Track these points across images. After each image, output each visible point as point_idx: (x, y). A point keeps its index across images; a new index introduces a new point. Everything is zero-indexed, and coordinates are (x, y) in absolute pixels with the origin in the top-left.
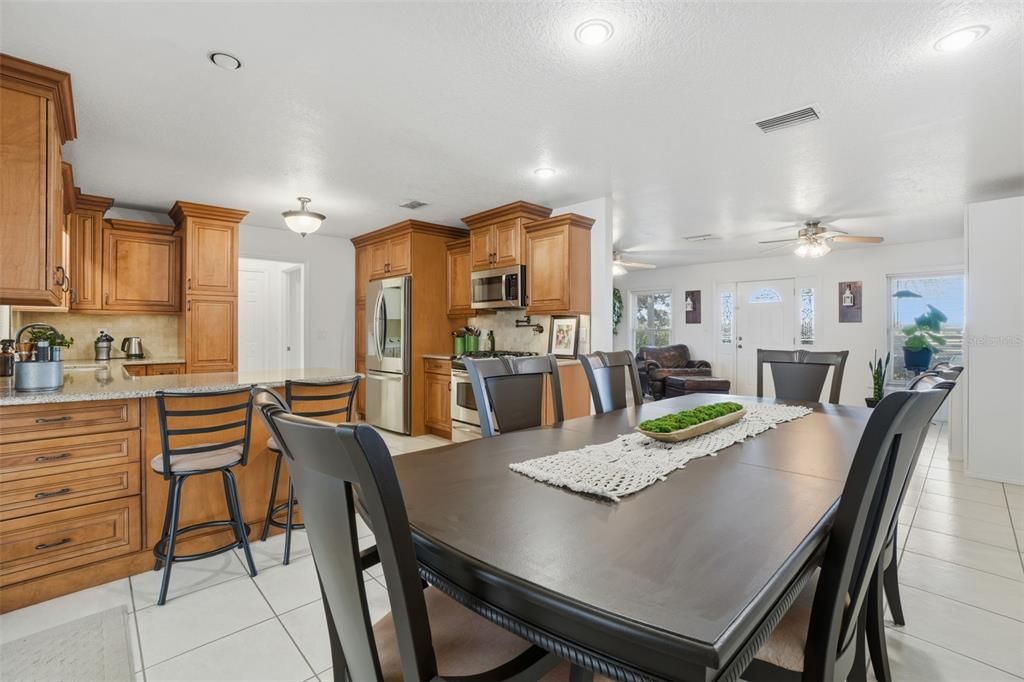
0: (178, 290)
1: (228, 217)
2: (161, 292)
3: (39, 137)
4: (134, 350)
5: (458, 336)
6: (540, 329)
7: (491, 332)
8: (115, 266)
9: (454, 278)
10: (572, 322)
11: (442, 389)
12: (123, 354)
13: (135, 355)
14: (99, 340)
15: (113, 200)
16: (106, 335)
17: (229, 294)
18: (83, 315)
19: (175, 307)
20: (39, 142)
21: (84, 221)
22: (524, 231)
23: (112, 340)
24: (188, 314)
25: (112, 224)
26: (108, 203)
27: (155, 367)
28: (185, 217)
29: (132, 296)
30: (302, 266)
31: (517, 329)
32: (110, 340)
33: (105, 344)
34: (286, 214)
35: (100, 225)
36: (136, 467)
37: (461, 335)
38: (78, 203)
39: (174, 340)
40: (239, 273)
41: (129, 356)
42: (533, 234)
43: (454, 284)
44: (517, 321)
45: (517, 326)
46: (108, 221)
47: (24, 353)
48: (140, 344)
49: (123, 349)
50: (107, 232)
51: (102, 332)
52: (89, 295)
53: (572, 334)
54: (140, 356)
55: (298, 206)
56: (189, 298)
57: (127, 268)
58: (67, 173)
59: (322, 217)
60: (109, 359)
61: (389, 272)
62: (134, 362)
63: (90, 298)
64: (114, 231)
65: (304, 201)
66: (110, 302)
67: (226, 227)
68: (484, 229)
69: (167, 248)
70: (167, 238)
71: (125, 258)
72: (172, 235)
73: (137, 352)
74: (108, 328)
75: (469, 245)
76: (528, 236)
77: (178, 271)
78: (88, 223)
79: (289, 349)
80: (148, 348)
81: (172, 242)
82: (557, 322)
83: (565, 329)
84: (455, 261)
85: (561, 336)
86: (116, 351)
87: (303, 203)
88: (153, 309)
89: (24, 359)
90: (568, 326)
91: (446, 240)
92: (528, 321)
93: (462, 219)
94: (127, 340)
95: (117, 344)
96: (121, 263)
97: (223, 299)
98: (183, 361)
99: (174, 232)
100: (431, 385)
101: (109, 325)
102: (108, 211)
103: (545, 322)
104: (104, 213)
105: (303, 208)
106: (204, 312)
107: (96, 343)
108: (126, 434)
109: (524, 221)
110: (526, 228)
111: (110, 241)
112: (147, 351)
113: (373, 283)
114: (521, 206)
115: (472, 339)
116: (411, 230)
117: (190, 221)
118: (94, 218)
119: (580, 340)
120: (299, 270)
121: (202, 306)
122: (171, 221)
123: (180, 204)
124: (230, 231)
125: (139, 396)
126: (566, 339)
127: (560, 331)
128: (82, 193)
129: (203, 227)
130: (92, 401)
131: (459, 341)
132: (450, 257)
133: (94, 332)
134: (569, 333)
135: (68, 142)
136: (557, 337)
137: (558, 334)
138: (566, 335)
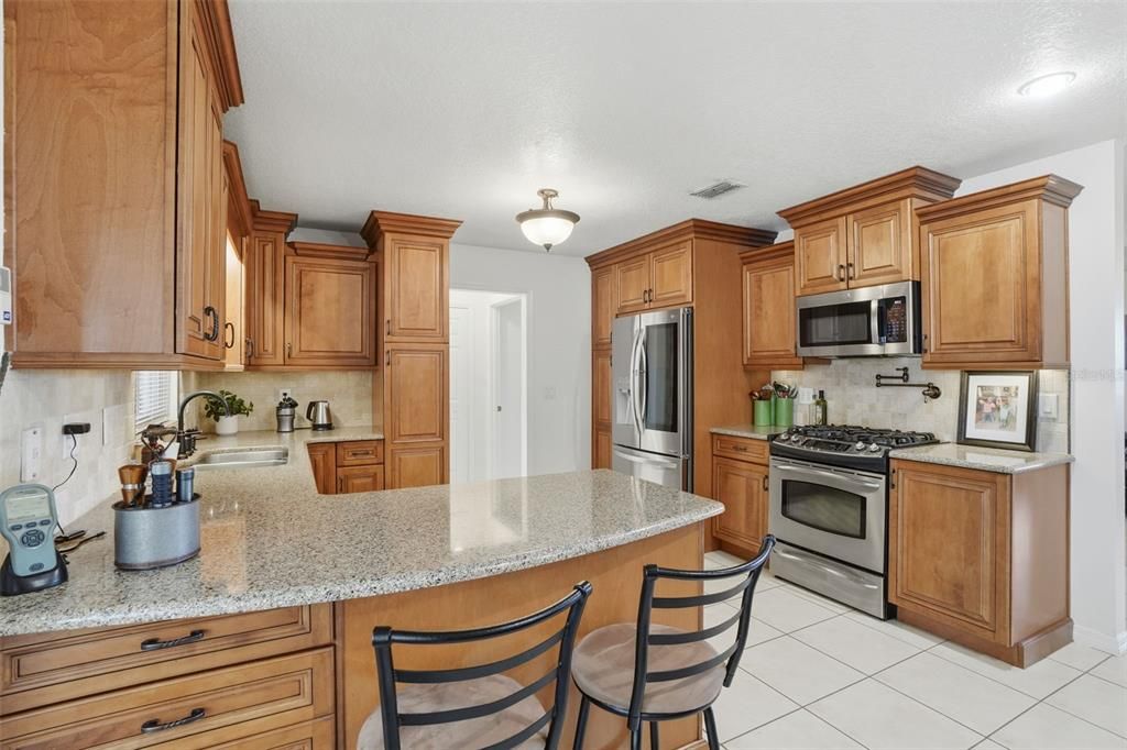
0: (373, 335)
1: (434, 230)
2: (352, 339)
3: (166, 58)
4: (322, 419)
5: (760, 399)
6: (934, 392)
7: (822, 393)
8: (298, 303)
9: (758, 307)
10: (1021, 382)
11: (749, 487)
12: (308, 424)
13: (323, 426)
14: (281, 406)
15: (297, 216)
16: (289, 399)
17: (437, 341)
18: (264, 372)
19: (370, 359)
20: (166, 65)
21: (264, 246)
22: (917, 220)
23: (296, 405)
24: (387, 370)
25: (295, 249)
26: (291, 221)
27: (346, 446)
28: (382, 234)
29: (320, 345)
30: (523, 298)
31: (876, 389)
32: (293, 405)
33: (287, 411)
34: (523, 217)
35: (282, 249)
36: (326, 726)
37: (765, 396)
38: (255, 223)
39: (368, 403)
40: (451, 310)
41: (316, 427)
42: (938, 225)
43: (757, 316)
44: (879, 377)
45: (878, 385)
46: (291, 245)
47: (130, 487)
48: (328, 410)
49: (308, 417)
50: (289, 259)
51: (285, 394)
52: (269, 347)
53: (1020, 403)
54: (329, 427)
55: (538, 204)
56: (387, 347)
57: (311, 307)
58: (231, 160)
59: (574, 217)
60: (293, 430)
61: (649, 301)
62: (323, 437)
63: (270, 350)
64: (298, 259)
65: (547, 194)
66: (293, 355)
67: (433, 245)
68: (828, 224)
69: (360, 277)
70: (361, 265)
71: (311, 293)
72: (365, 260)
73: (325, 422)
74: (291, 389)
75: (793, 253)
76: (925, 228)
77: (373, 308)
78: (269, 248)
79: (499, 409)
80: (338, 415)
81: (365, 269)
83: (998, 393)
84: (759, 280)
85: (987, 408)
86: (301, 418)
87: (546, 200)
88: (345, 362)
89: (130, 499)
90: (1006, 389)
91: (738, 248)
92: (905, 376)
93: (779, 213)
94: (313, 405)
95: (301, 410)
96: (306, 301)
97: (430, 347)
98: (381, 437)
99: (368, 255)
100: (726, 476)
101: (293, 384)
102: (291, 233)
103: (949, 381)
104: (287, 235)
105: (546, 206)
106: (405, 366)
107: (279, 409)
108: (308, 659)
109: (918, 203)
110: (920, 215)
111: (293, 273)
112: (335, 417)
113: (621, 319)
114: (915, 176)
115: (783, 402)
116: (692, 235)
117: (388, 236)
118: (275, 243)
119: (1041, 414)
120: (518, 303)
121: (404, 358)
122: (364, 242)
123: (376, 215)
124: (438, 250)
125: (332, 598)
126: (1003, 412)
127: (987, 397)
128: (261, 208)
129: (403, 246)
130: (241, 614)
131: (762, 406)
132: (748, 276)
133: (276, 394)
134: (1013, 401)
135: (232, 109)
136: (979, 408)
137: (981, 402)
138: (1001, 404)
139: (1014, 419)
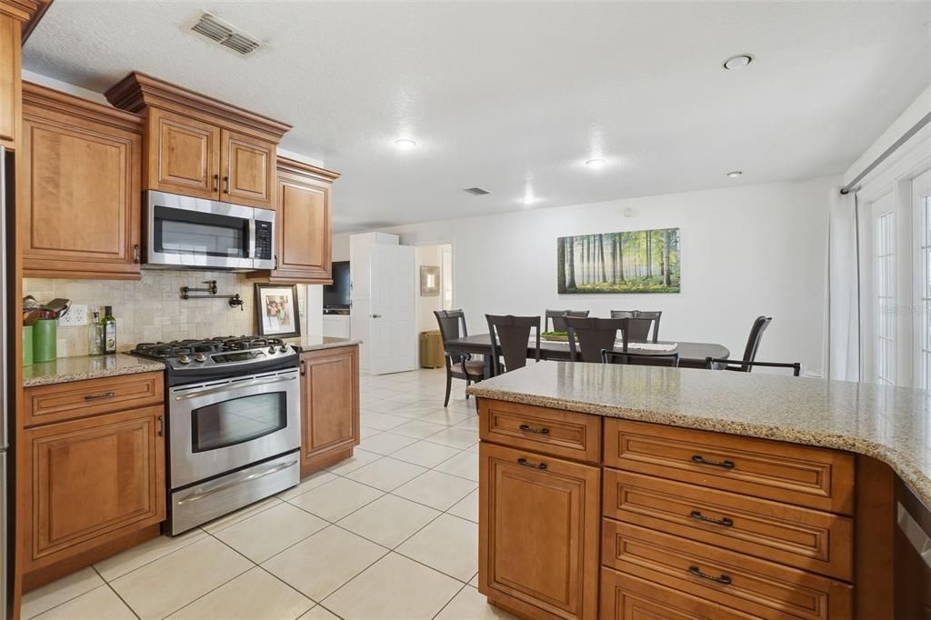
6: (235, 301)
7: (109, 308)
31: (184, 302)
44: (184, 290)
45: (185, 297)
53: (290, 306)
82: (264, 292)
83: (278, 301)
85: (274, 310)
90: (282, 298)
92: (213, 288)
103: (245, 292)
115: (47, 325)
126: (282, 313)
127: (271, 303)
134: (285, 305)
136: (269, 311)
137: (269, 307)
138: (280, 308)
139: (288, 317)
